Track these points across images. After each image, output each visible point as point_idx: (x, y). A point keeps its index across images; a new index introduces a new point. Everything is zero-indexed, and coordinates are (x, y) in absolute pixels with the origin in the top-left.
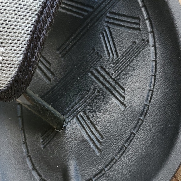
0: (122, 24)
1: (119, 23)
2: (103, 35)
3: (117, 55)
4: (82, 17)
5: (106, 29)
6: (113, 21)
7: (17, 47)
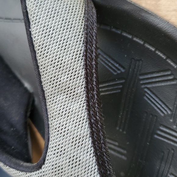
0: (157, 80)
1: (154, 80)
2: (147, 97)
3: (170, 109)
4: (120, 91)
5: (146, 90)
6: (147, 81)
7: (91, 172)
